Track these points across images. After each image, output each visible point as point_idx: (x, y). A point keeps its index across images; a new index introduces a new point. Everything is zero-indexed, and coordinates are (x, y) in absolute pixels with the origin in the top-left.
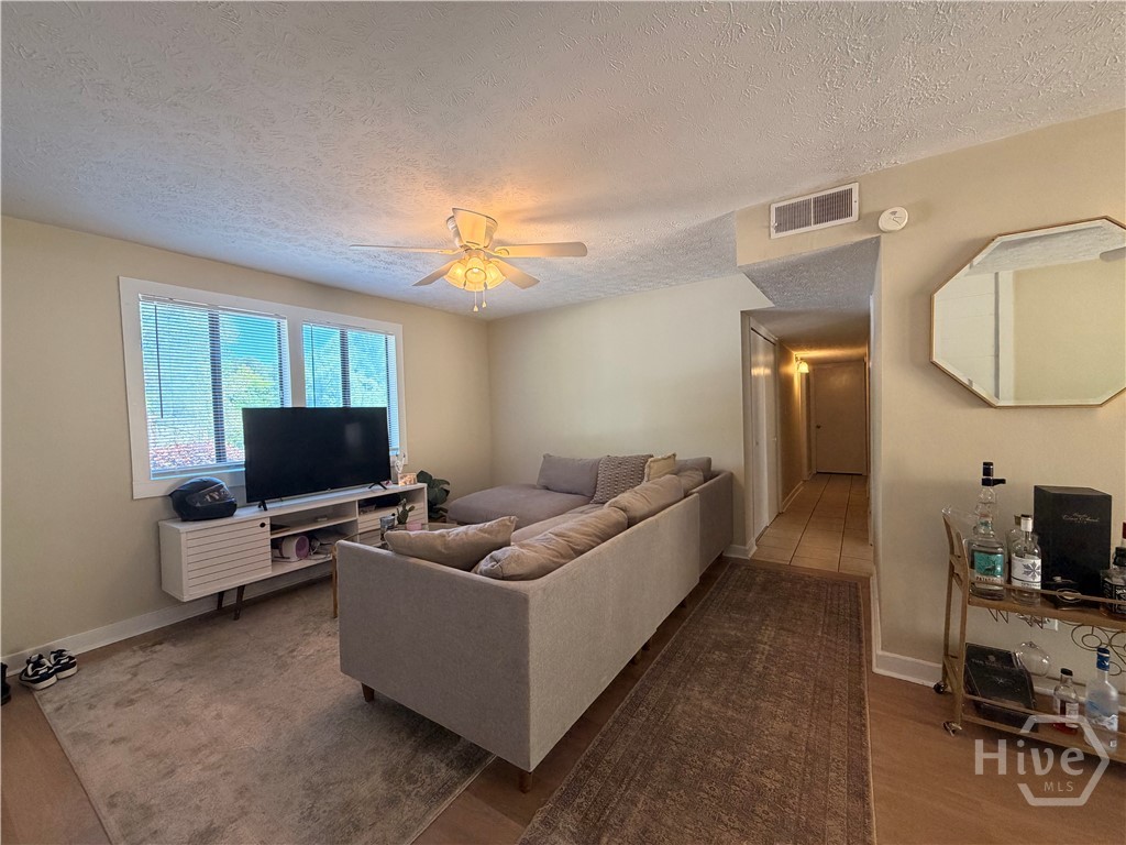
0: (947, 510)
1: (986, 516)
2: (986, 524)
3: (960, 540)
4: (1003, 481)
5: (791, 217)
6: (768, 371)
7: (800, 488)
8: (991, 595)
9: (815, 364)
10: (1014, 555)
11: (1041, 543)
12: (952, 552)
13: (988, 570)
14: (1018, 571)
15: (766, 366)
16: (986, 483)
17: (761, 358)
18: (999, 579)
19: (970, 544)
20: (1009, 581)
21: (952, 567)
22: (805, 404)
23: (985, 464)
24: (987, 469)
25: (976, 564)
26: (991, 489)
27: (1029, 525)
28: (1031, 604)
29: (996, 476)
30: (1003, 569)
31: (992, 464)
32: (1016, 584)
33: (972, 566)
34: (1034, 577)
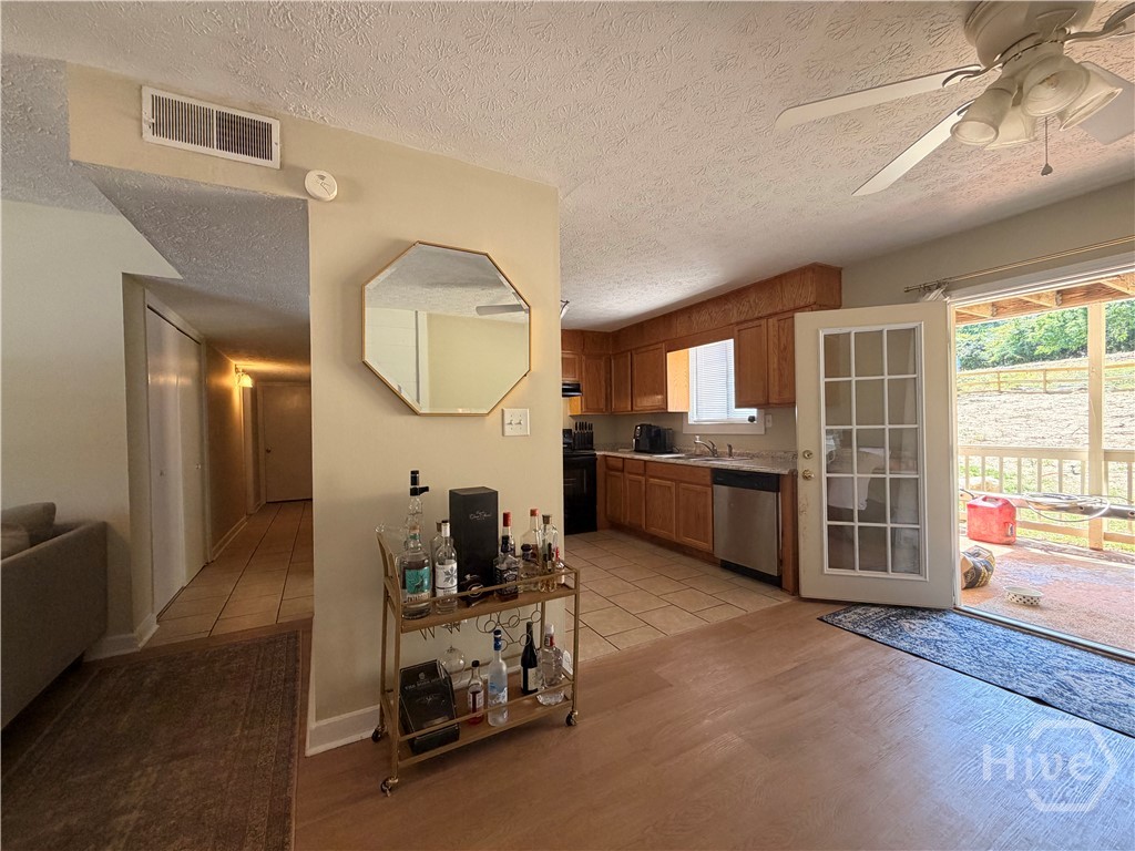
0: (381, 528)
1: (415, 528)
2: (414, 537)
3: (392, 563)
4: (426, 489)
5: (175, 119)
6: (186, 381)
7: (243, 525)
8: (421, 613)
9: (259, 378)
10: (437, 564)
11: (456, 546)
12: (386, 575)
13: (418, 587)
14: (440, 582)
15: (182, 373)
16: (414, 492)
17: (172, 360)
18: (426, 594)
19: (402, 563)
20: (434, 593)
21: (386, 592)
22: (249, 424)
23: (413, 472)
24: (414, 480)
25: (407, 585)
26: (417, 498)
27: (447, 530)
28: (450, 610)
29: (421, 485)
30: (429, 582)
31: (417, 472)
32: (440, 593)
33: (404, 587)
34: (452, 582)
